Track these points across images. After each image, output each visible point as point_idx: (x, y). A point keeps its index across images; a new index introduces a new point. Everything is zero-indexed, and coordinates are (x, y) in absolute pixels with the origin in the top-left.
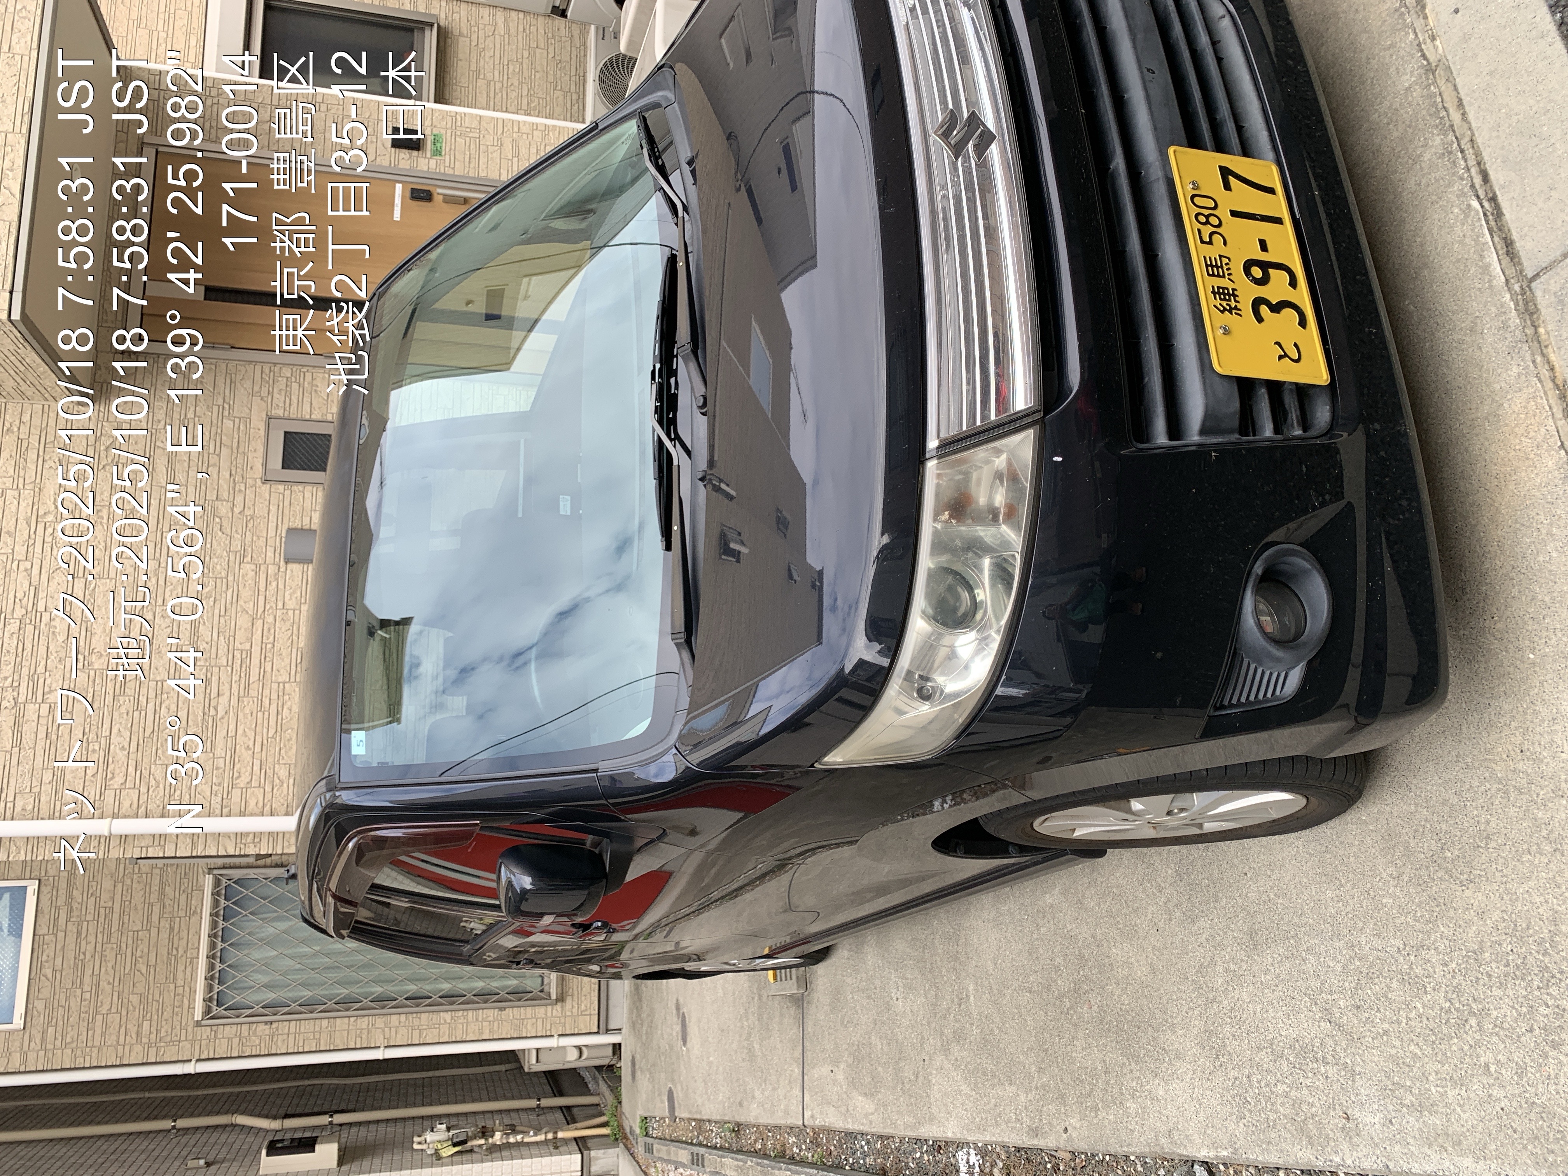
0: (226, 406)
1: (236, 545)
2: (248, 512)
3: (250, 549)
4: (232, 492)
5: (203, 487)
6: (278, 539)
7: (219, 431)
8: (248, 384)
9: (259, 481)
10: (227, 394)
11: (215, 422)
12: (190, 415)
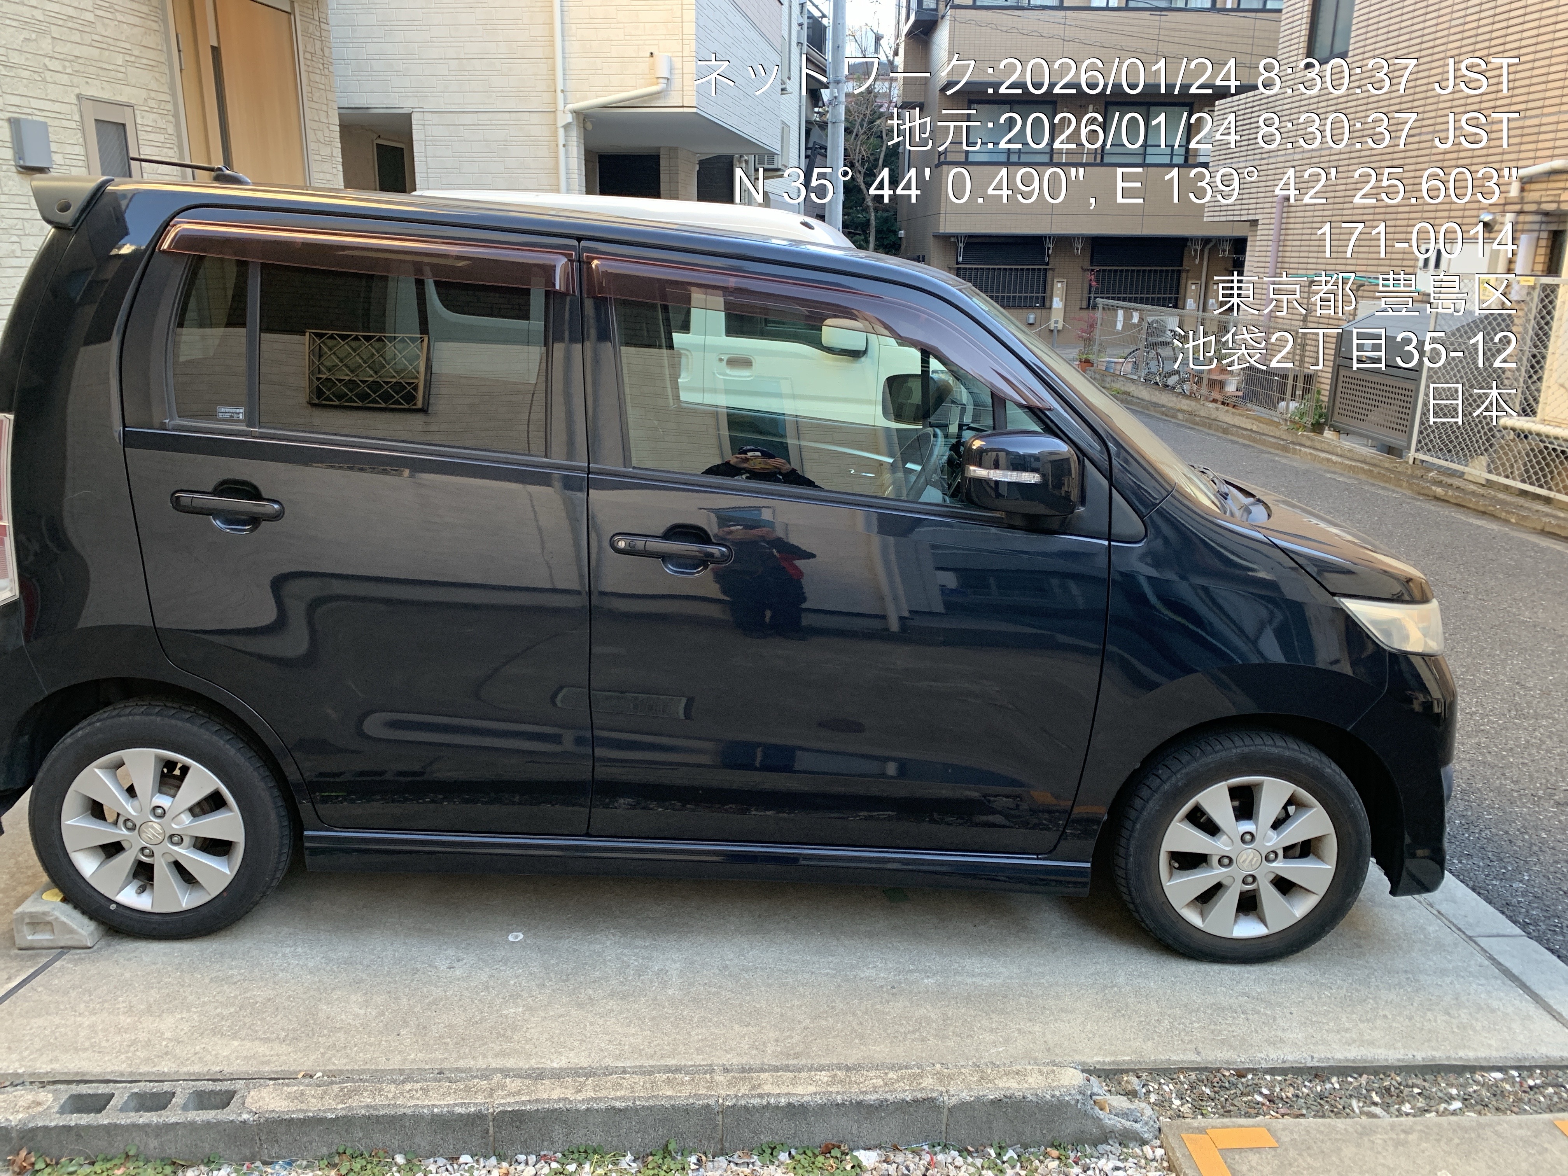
0: (133, 59)
1: (15, 58)
2: (48, 74)
3: (13, 74)
4: (62, 57)
5: (61, 22)
6: (29, 111)
7: (111, 48)
8: (154, 85)
9: (77, 91)
10: (145, 61)
11: (119, 44)
12: (120, 17)
